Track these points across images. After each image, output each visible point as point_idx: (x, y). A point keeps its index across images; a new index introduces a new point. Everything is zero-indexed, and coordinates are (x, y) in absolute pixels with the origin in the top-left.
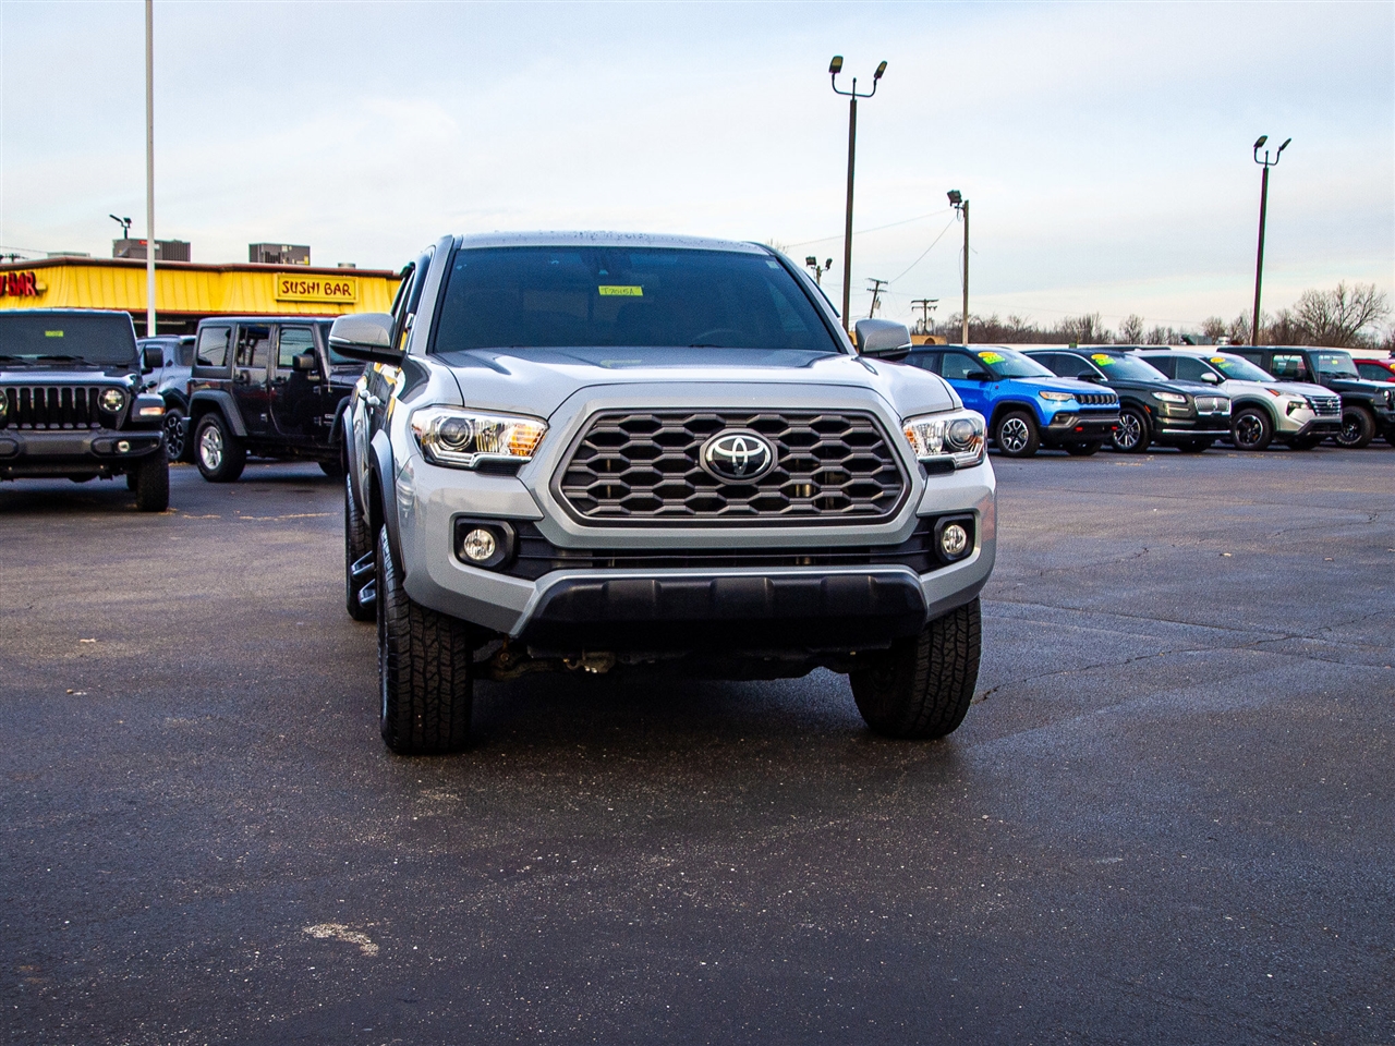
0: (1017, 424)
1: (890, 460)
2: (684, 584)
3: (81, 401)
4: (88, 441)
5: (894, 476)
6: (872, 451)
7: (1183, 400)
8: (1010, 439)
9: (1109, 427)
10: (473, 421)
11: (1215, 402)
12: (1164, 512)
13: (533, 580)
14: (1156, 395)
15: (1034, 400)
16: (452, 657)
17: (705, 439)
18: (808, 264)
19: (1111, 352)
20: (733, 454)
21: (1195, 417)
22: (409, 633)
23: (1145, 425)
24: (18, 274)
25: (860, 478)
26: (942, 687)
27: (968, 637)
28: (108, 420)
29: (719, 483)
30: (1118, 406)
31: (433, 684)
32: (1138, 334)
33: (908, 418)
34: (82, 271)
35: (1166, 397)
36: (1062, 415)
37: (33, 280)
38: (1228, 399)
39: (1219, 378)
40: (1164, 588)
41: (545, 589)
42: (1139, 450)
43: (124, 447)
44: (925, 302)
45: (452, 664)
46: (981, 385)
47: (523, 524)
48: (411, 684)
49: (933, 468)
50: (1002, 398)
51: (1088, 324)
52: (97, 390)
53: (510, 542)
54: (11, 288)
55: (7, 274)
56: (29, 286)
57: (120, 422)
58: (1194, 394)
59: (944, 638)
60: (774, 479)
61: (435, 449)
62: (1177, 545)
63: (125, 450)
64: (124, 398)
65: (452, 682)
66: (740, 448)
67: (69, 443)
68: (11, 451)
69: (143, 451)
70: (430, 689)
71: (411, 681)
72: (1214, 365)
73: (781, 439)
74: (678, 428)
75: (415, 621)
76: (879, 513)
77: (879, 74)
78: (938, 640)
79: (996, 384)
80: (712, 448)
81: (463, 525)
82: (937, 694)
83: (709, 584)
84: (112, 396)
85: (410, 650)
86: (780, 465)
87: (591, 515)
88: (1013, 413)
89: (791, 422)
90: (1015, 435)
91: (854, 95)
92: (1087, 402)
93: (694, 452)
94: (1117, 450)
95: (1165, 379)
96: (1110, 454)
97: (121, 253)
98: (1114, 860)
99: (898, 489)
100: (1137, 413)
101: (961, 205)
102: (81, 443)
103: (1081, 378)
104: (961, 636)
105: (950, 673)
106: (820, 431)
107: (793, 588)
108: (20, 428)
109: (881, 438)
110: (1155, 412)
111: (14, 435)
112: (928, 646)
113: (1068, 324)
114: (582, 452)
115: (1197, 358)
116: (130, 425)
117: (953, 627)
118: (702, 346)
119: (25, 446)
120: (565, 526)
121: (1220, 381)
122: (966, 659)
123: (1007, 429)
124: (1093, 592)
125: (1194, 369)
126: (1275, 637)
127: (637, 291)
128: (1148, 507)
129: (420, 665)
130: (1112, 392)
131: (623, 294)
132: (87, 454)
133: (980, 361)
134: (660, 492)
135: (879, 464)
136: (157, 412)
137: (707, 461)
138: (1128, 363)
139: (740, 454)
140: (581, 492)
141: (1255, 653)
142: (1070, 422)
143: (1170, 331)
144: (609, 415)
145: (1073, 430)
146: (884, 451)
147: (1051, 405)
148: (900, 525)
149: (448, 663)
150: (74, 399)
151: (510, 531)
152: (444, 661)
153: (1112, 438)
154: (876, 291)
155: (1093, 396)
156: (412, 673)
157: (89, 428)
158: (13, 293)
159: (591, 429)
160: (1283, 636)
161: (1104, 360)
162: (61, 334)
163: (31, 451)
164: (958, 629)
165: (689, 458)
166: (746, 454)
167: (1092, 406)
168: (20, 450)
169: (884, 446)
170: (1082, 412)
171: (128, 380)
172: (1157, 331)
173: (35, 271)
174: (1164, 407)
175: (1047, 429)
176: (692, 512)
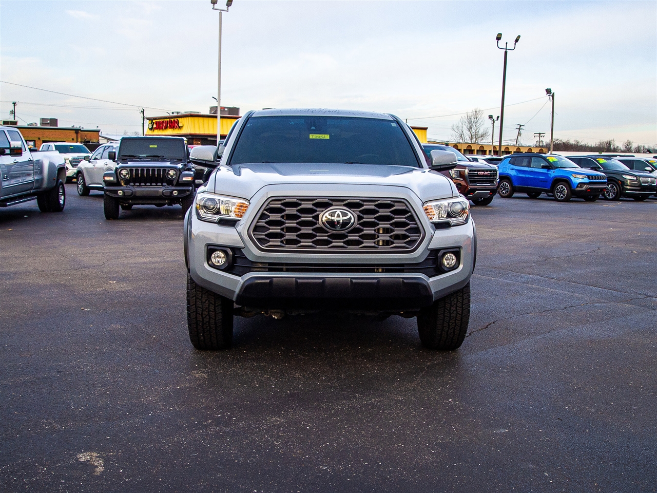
0: (562, 187)
1: (414, 223)
2: (309, 281)
3: (159, 174)
4: (161, 190)
5: (417, 230)
6: (405, 218)
7: (635, 179)
8: (559, 194)
9: (602, 189)
10: (219, 200)
11: (649, 180)
12: (615, 230)
13: (240, 276)
14: (624, 176)
15: (569, 177)
16: (215, 307)
17: (323, 211)
18: (489, 118)
19: (606, 157)
20: (335, 219)
21: (640, 186)
22: (195, 296)
23: (618, 189)
24: (172, 120)
25: (399, 231)
26: (450, 328)
27: (463, 305)
28: (170, 182)
29: (328, 232)
30: (606, 181)
31: (206, 320)
32: (631, 148)
33: (426, 202)
34: (196, 119)
35: (628, 177)
36: (582, 184)
37: (178, 123)
38: (655, 178)
39: (652, 169)
40: (599, 269)
41: (244, 280)
42: (616, 199)
43: (175, 193)
44: (540, 134)
45: (215, 311)
46: (547, 171)
47: (236, 250)
48: (196, 319)
49: (439, 226)
50: (556, 176)
51: (609, 144)
52: (166, 170)
53: (231, 258)
54: (170, 125)
55: (168, 120)
56: (176, 125)
57: (175, 182)
58: (640, 176)
59: (451, 305)
60: (356, 231)
61: (202, 212)
62: (614, 246)
63: (176, 194)
64: (176, 173)
65: (215, 319)
66: (338, 216)
67: (154, 191)
68: (130, 194)
69: (183, 195)
70: (205, 322)
71: (196, 318)
72: (650, 164)
73: (360, 211)
74: (309, 205)
75: (198, 291)
76: (408, 248)
77: (517, 41)
78: (448, 306)
79: (553, 171)
80: (325, 216)
81: (210, 249)
82: (448, 331)
83: (321, 281)
84: (172, 172)
85: (195, 304)
86: (360, 224)
87: (266, 247)
88: (560, 183)
89: (365, 203)
90: (561, 192)
91: (506, 49)
92: (592, 179)
93: (317, 217)
94: (606, 199)
95: (628, 169)
96: (602, 201)
97: (213, 112)
98: (503, 431)
99: (419, 236)
100: (615, 183)
101: (551, 94)
102: (158, 191)
103: (592, 169)
104: (459, 304)
105: (454, 322)
106: (380, 208)
107: (362, 283)
108: (134, 185)
109: (410, 212)
110: (623, 183)
111: (131, 188)
112: (443, 308)
113: (601, 144)
114: (263, 216)
115: (643, 160)
116: (179, 184)
117: (455, 300)
118: (352, 163)
119: (135, 192)
120: (254, 252)
121: (653, 170)
122: (462, 315)
123: (558, 189)
124: (565, 270)
125: (641, 165)
126: (640, 297)
127: (327, 137)
128: (609, 226)
129: (200, 311)
130: (604, 175)
131: (321, 138)
132: (160, 196)
133: (547, 161)
134: (300, 236)
135: (409, 224)
136: (190, 179)
137: (322, 222)
138: (612, 162)
139: (338, 219)
140: (262, 235)
141: (627, 305)
142: (584, 187)
143: (644, 147)
144: (276, 199)
145: (586, 191)
146: (411, 218)
147: (577, 180)
148: (419, 254)
149: (213, 310)
150: (156, 173)
151: (231, 253)
152: (211, 310)
153: (604, 194)
154: (519, 129)
155: (595, 176)
156: (196, 314)
157: (162, 185)
158: (171, 127)
159: (267, 205)
160: (645, 296)
161: (602, 161)
162: (156, 146)
163: (138, 194)
164: (458, 301)
165: (314, 220)
166: (341, 219)
167: (595, 181)
168: (134, 194)
169: (412, 216)
170: (590, 183)
171: (180, 166)
172: (639, 147)
173: (179, 119)
174: (627, 181)
175: (575, 190)
176: (315, 246)
